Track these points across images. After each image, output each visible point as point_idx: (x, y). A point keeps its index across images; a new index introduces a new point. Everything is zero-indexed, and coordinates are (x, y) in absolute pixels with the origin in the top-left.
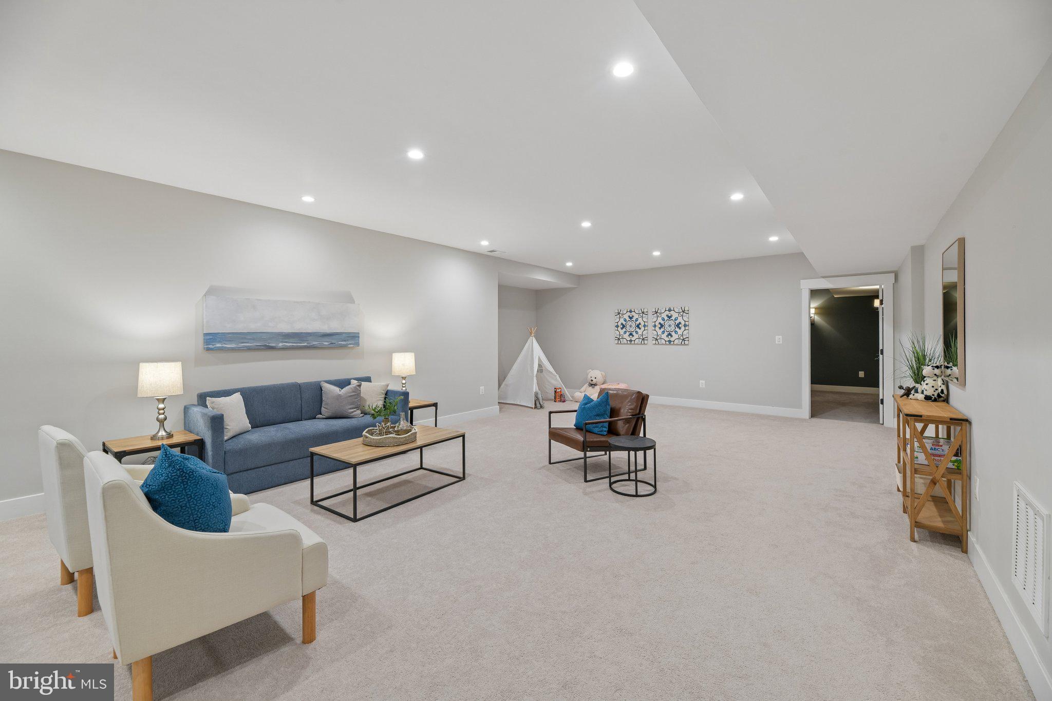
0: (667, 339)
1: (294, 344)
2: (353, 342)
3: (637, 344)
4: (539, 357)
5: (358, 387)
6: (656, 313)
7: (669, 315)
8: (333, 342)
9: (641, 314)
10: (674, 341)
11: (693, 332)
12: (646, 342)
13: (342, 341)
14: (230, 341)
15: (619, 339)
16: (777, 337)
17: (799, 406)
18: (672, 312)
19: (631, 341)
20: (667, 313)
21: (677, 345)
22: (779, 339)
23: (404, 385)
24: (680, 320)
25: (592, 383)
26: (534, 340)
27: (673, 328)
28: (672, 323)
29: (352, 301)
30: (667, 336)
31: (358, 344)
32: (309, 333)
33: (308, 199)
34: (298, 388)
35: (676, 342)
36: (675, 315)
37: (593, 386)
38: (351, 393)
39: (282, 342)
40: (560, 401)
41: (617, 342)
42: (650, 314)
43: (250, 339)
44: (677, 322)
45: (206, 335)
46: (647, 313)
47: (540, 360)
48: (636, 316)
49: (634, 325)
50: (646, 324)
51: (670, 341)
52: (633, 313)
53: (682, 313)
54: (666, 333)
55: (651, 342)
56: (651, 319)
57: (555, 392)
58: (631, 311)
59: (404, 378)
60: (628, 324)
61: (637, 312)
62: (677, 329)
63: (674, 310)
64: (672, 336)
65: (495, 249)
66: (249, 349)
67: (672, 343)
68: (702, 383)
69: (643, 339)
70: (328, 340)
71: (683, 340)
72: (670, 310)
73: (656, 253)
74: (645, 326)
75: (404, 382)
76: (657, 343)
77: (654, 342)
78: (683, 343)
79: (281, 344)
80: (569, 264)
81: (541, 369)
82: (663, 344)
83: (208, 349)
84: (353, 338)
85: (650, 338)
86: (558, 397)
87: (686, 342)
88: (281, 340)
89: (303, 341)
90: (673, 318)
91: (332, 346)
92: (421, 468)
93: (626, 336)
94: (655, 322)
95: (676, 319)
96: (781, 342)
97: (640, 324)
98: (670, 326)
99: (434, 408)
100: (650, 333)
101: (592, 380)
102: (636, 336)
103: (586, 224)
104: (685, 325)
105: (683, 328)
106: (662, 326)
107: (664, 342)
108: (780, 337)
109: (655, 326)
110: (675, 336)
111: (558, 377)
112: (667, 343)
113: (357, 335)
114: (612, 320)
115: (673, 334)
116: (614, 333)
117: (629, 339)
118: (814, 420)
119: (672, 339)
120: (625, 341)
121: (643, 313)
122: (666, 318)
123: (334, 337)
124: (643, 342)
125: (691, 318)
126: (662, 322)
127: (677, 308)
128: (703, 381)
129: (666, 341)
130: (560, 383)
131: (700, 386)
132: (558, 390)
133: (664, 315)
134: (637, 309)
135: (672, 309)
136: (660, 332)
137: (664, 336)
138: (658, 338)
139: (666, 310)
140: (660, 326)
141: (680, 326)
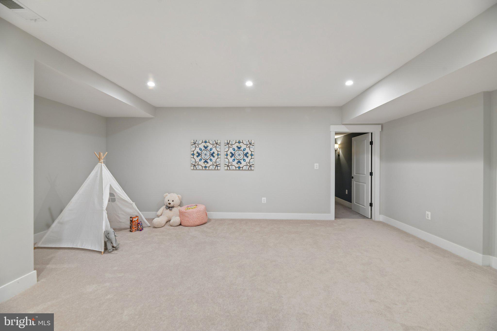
3: (211, 170)
4: (110, 184)
6: (228, 144)
7: (239, 146)
9: (215, 145)
10: (242, 167)
11: (256, 161)
12: (219, 168)
15: (195, 166)
16: (315, 164)
17: (329, 212)
18: (241, 144)
19: (206, 167)
20: (237, 144)
21: (245, 170)
22: (316, 166)
24: (247, 150)
25: (169, 205)
26: (103, 166)
27: (242, 156)
28: (241, 152)
30: (237, 163)
35: (245, 168)
36: (243, 147)
37: (170, 208)
40: (138, 230)
41: (192, 168)
42: (223, 145)
44: (245, 152)
46: (220, 144)
47: (111, 188)
48: (210, 146)
49: (208, 154)
50: (219, 153)
51: (239, 167)
52: (208, 144)
53: (249, 145)
54: (236, 161)
55: (222, 168)
56: (223, 149)
57: (132, 221)
58: (206, 142)
60: (203, 153)
61: (211, 142)
62: (245, 158)
63: (243, 142)
64: (241, 163)
67: (241, 169)
68: (264, 200)
69: (217, 166)
71: (250, 166)
72: (239, 142)
74: (218, 155)
76: (229, 169)
77: (226, 168)
78: (250, 169)
81: (113, 197)
82: (233, 170)
85: (222, 165)
86: (134, 227)
87: (252, 168)
90: (242, 149)
93: (201, 163)
94: (227, 151)
95: (244, 150)
96: (318, 168)
97: (214, 153)
98: (239, 155)
100: (222, 161)
101: (170, 204)
102: (210, 163)
104: (251, 155)
105: (250, 157)
106: (233, 155)
107: (235, 168)
108: (318, 164)
109: (227, 155)
110: (243, 163)
111: (134, 204)
112: (237, 169)
114: (188, 149)
115: (242, 161)
116: (188, 160)
117: (204, 165)
118: (338, 220)
119: (241, 166)
120: (200, 167)
121: (217, 144)
122: (236, 149)
124: (216, 168)
125: (256, 150)
126: (233, 152)
127: (245, 141)
128: (265, 198)
129: (236, 167)
130: (136, 210)
131: (263, 202)
132: (134, 219)
133: (235, 146)
134: (212, 140)
135: (241, 141)
136: (231, 160)
137: (235, 163)
138: (230, 165)
139: (236, 143)
140: (231, 155)
141: (248, 155)
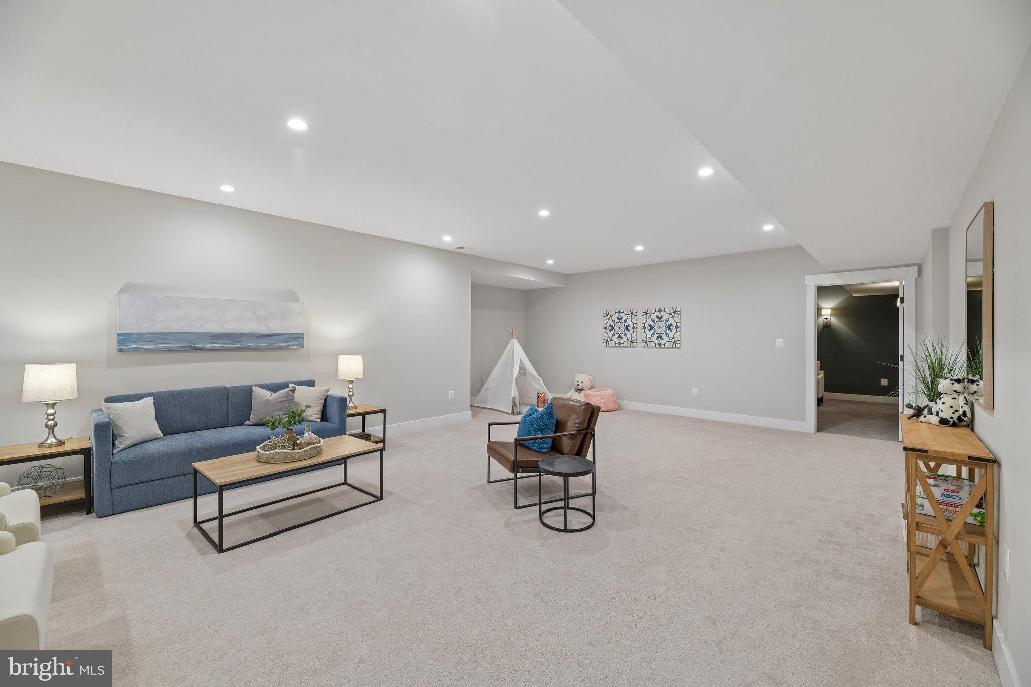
0: (657, 342)
1: (225, 346)
2: (297, 343)
3: (626, 347)
4: (521, 359)
5: (290, 392)
6: (646, 313)
7: (660, 316)
8: (272, 343)
9: (630, 315)
10: (664, 344)
11: (685, 335)
12: (635, 345)
13: (283, 342)
14: (148, 341)
15: (607, 341)
16: (778, 340)
17: (803, 419)
18: (663, 313)
19: (619, 343)
20: (658, 313)
21: (668, 348)
22: (780, 342)
23: (351, 390)
24: (671, 321)
25: (578, 387)
26: (515, 342)
27: (663, 329)
28: (662, 324)
29: (297, 300)
30: (658, 339)
31: (302, 346)
32: (243, 333)
33: (227, 188)
34: (225, 392)
35: (667, 344)
36: (665, 316)
37: (579, 391)
38: (282, 398)
39: (211, 343)
40: (544, 406)
41: (605, 344)
42: (640, 314)
43: (171, 340)
44: (668, 323)
45: (119, 334)
46: (636, 314)
47: (521, 362)
48: (625, 317)
49: (622, 327)
50: (635, 325)
51: (660, 344)
52: (622, 314)
53: (673, 314)
54: (656, 336)
55: (640, 344)
56: (640, 320)
57: (538, 396)
58: (619, 312)
59: (351, 382)
60: (617, 326)
61: (626, 312)
62: (668, 331)
63: (664, 311)
64: (662, 339)
65: (463, 245)
66: (171, 350)
67: (663, 346)
68: (695, 390)
69: (632, 342)
70: (265, 341)
71: (675, 342)
72: (660, 311)
73: (639, 248)
74: (634, 328)
75: (351, 386)
76: (647, 346)
77: (644, 345)
78: (674, 346)
79: (209, 346)
80: (550, 262)
81: (522, 370)
82: (653, 347)
83: (121, 350)
84: (296, 339)
85: (639, 341)
86: (540, 402)
87: (678, 346)
88: (209, 341)
89: (236, 342)
90: (664, 319)
91: (271, 348)
92: (345, 483)
93: (615, 338)
94: (645, 323)
95: (666, 321)
96: (782, 346)
97: (629, 325)
98: (660, 328)
99: (382, 415)
100: (640, 335)
101: (578, 385)
102: (625, 338)
103: (544, 213)
104: (676, 327)
105: (674, 330)
106: (652, 327)
107: (654, 345)
108: (782, 340)
109: (644, 328)
110: (666, 339)
111: (541, 380)
112: (657, 346)
113: (300, 336)
114: (601, 321)
115: (664, 336)
116: (601, 335)
117: (617, 341)
118: (820, 434)
119: (663, 342)
120: (613, 344)
121: (632, 313)
122: (656, 319)
123: (273, 338)
124: (632, 345)
125: (685, 320)
126: (652, 324)
127: (668, 308)
128: (696, 388)
129: (656, 344)
130: (543, 387)
131: (693, 394)
132: (540, 395)
133: (654, 316)
134: (626, 310)
135: (663, 309)
136: (649, 334)
137: (654, 339)
138: (648, 340)
139: (656, 311)
140: (649, 328)
141: (671, 327)
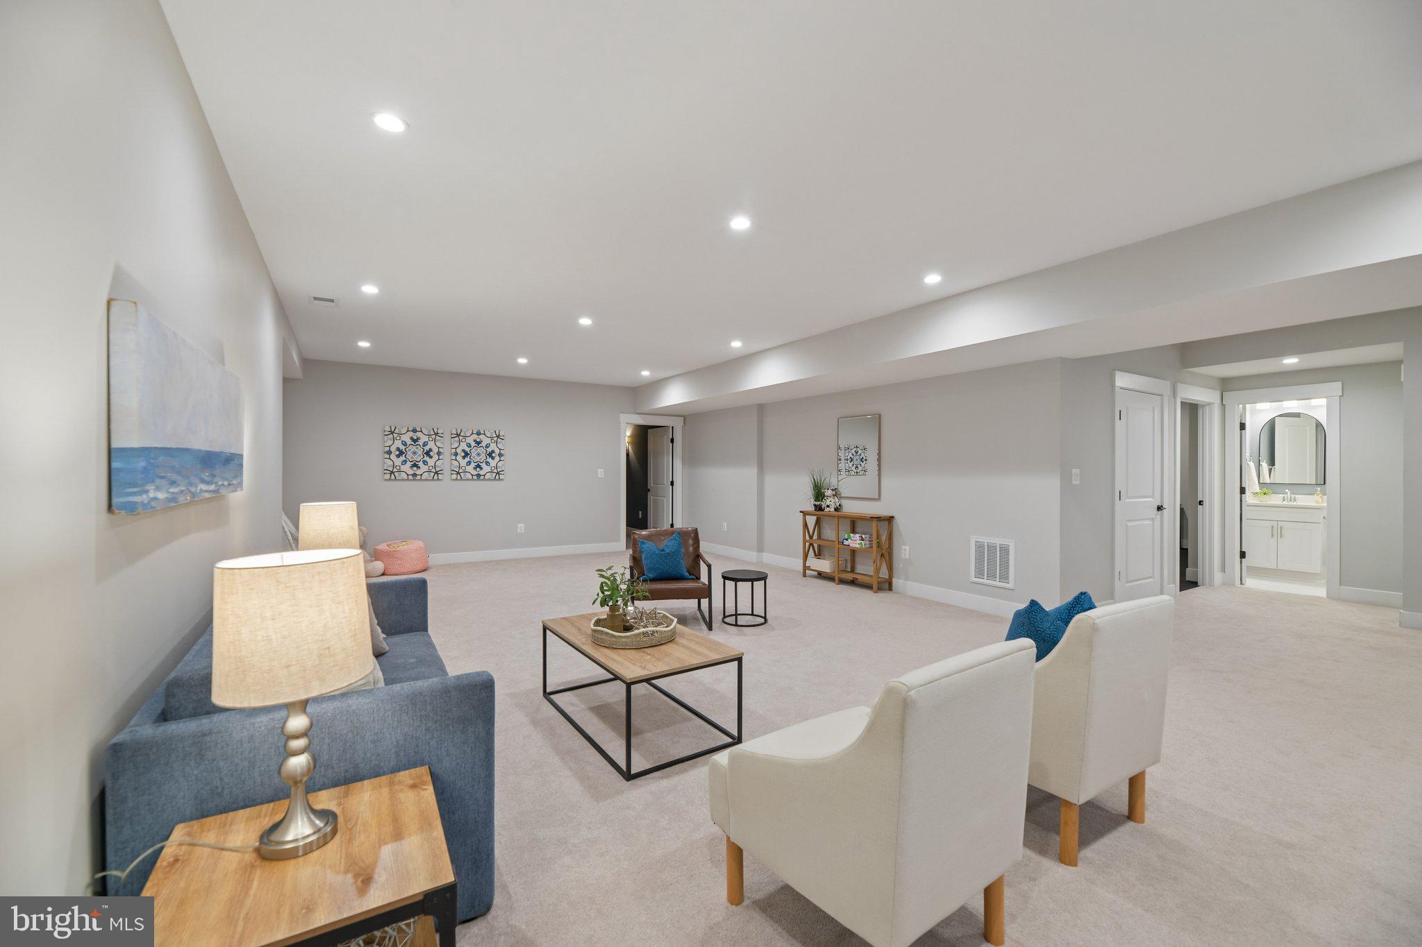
0: (474, 473)
3: (426, 480)
6: (458, 435)
7: (478, 440)
9: (433, 436)
10: (484, 475)
11: (507, 465)
12: (440, 477)
15: (392, 472)
16: (599, 470)
17: (617, 539)
18: (482, 437)
19: (414, 475)
20: (475, 436)
21: (489, 480)
22: (601, 473)
24: (493, 447)
27: (483, 457)
28: (481, 450)
30: (475, 468)
35: (488, 476)
36: (486, 441)
41: (387, 477)
42: (447, 436)
44: (489, 450)
46: (442, 435)
48: (424, 439)
49: (420, 452)
50: (441, 450)
51: (478, 476)
52: (419, 434)
53: (495, 439)
54: (473, 465)
55: (446, 476)
56: (446, 445)
58: (414, 431)
60: (410, 450)
61: (425, 432)
62: (489, 460)
63: (484, 434)
64: (481, 468)
67: (482, 477)
68: (521, 527)
69: (436, 473)
71: (498, 473)
72: (479, 434)
74: (439, 453)
76: (459, 477)
77: (454, 476)
78: (497, 477)
82: (468, 480)
85: (447, 471)
87: (501, 477)
90: (483, 444)
93: (407, 468)
94: (456, 448)
95: (487, 446)
96: (603, 476)
97: (430, 450)
98: (478, 454)
102: (424, 468)
104: (499, 455)
105: (497, 458)
106: (466, 454)
107: (470, 477)
108: (602, 470)
109: (456, 454)
110: (486, 469)
112: (475, 477)
114: (379, 443)
115: (483, 465)
116: (382, 463)
117: (411, 472)
119: (482, 473)
120: (404, 476)
121: (436, 434)
122: (473, 444)
124: (435, 478)
125: (507, 446)
126: (468, 449)
127: (489, 431)
128: (523, 525)
129: (472, 475)
131: (519, 531)
133: (470, 440)
134: (426, 428)
135: (482, 432)
136: (463, 462)
137: (470, 468)
138: (461, 471)
139: (472, 434)
140: (463, 454)
141: (493, 455)
